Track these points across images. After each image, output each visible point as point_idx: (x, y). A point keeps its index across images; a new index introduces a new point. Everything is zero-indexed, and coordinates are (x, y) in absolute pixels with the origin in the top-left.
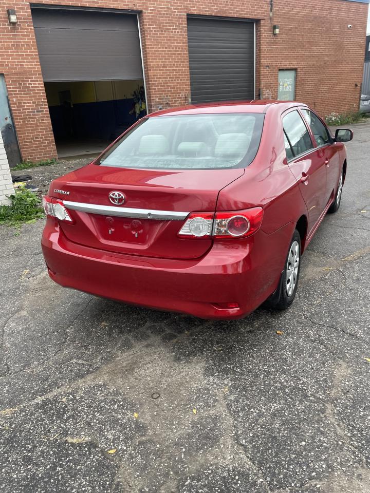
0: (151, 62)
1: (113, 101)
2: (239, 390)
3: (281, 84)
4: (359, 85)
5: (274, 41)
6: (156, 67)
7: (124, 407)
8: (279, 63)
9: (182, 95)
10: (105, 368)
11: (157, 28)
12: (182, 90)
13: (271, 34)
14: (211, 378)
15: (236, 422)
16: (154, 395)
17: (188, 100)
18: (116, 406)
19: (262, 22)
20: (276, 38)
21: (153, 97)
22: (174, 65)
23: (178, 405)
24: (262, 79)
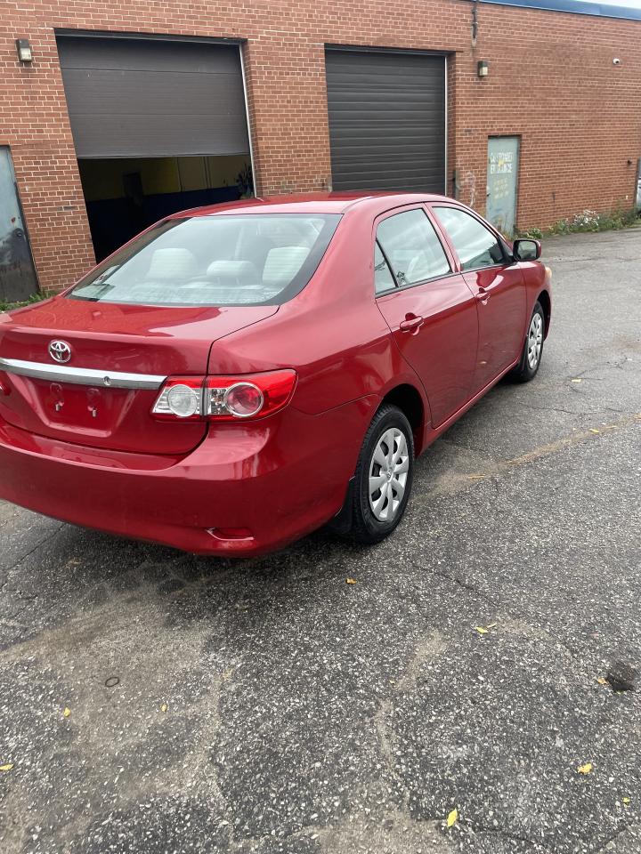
0: (263, 125)
2: (249, 675)
3: (493, 161)
4: (634, 162)
5: (480, 88)
6: (271, 134)
7: (52, 698)
8: (488, 126)
9: (317, 181)
10: (48, 634)
11: (273, 68)
12: (316, 172)
13: (474, 75)
14: (213, 655)
15: (222, 727)
16: (110, 680)
17: (327, 189)
18: (40, 697)
19: (458, 56)
20: (483, 83)
21: (266, 183)
22: (302, 129)
23: (142, 698)
24: (458, 154)
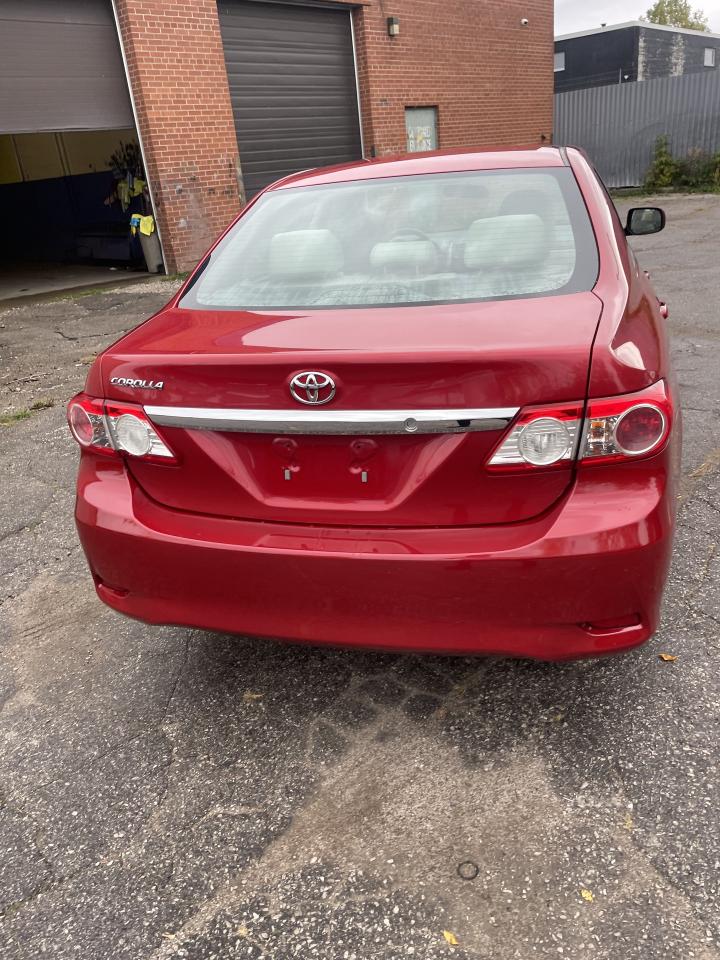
0: (149, 90)
1: (65, 178)
2: (659, 817)
3: (411, 136)
4: (547, 136)
5: (392, 49)
6: (161, 102)
7: (407, 919)
8: (404, 95)
9: (222, 161)
10: (304, 815)
11: (155, 18)
12: (220, 151)
13: (384, 34)
14: (579, 798)
15: (698, 905)
16: (465, 870)
17: (235, 171)
18: (386, 921)
19: (365, 10)
20: (395, 44)
21: (162, 165)
22: (198, 96)
23: (537, 886)
24: (376, 127)
